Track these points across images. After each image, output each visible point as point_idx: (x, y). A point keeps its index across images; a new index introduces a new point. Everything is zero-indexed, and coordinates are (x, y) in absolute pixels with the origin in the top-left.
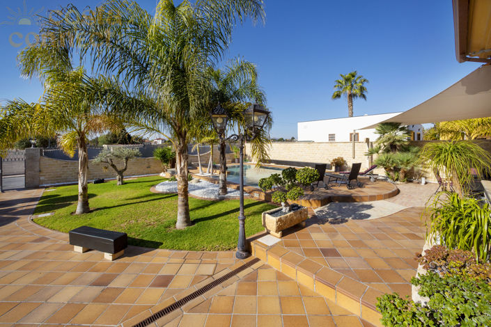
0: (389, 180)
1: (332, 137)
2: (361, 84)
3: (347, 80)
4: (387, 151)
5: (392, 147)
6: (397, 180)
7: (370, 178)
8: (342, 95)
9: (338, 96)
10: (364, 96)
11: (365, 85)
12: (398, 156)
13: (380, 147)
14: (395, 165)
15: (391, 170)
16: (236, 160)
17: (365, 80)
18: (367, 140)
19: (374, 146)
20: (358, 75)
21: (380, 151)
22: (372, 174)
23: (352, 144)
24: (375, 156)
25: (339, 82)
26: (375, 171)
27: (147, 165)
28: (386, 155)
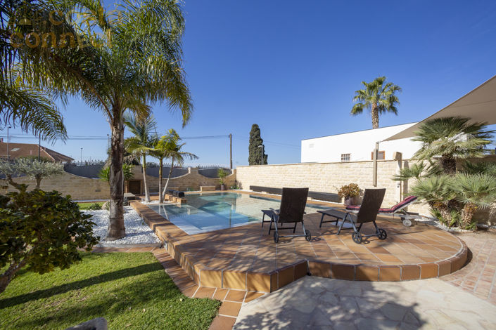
0: (439, 225)
1: (346, 157)
2: (391, 93)
3: (372, 88)
4: (436, 172)
5: (449, 163)
6: (455, 225)
7: (403, 219)
8: (365, 110)
9: (359, 110)
10: (393, 109)
11: (397, 94)
12: (459, 180)
13: (422, 166)
14: (453, 196)
15: (443, 206)
16: (222, 186)
17: (395, 89)
18: (399, 156)
19: (411, 164)
20: (387, 81)
21: (423, 174)
22: (405, 212)
23: (372, 165)
24: (412, 182)
25: (361, 93)
26: (411, 208)
27: (95, 187)
28: (434, 179)
